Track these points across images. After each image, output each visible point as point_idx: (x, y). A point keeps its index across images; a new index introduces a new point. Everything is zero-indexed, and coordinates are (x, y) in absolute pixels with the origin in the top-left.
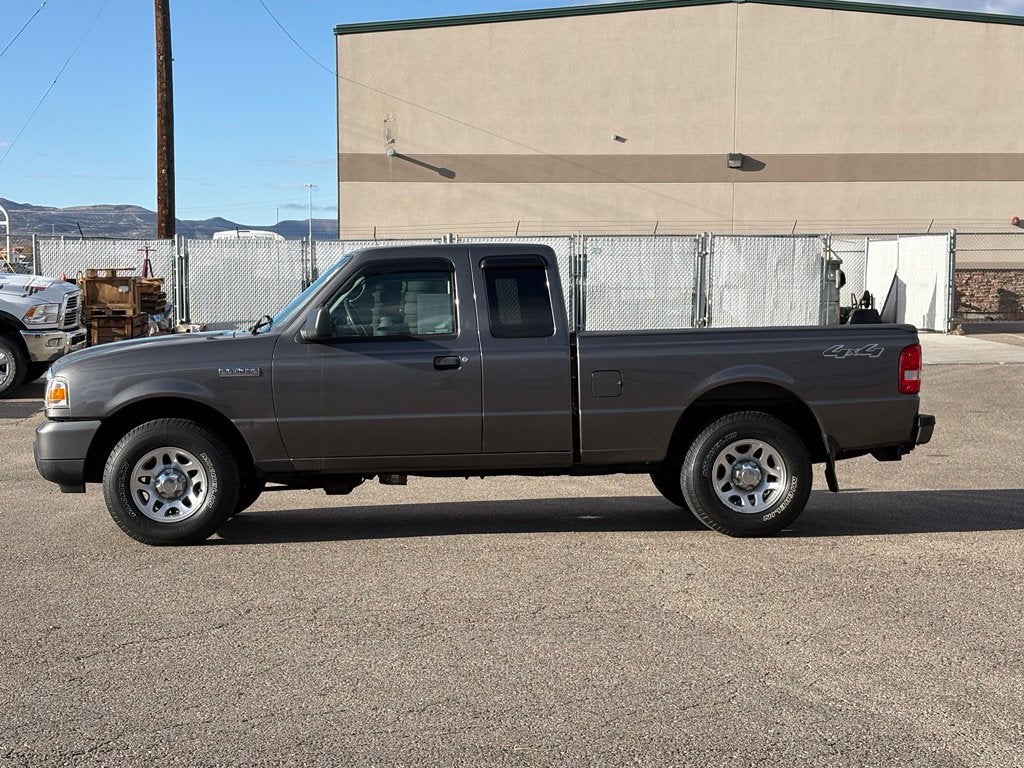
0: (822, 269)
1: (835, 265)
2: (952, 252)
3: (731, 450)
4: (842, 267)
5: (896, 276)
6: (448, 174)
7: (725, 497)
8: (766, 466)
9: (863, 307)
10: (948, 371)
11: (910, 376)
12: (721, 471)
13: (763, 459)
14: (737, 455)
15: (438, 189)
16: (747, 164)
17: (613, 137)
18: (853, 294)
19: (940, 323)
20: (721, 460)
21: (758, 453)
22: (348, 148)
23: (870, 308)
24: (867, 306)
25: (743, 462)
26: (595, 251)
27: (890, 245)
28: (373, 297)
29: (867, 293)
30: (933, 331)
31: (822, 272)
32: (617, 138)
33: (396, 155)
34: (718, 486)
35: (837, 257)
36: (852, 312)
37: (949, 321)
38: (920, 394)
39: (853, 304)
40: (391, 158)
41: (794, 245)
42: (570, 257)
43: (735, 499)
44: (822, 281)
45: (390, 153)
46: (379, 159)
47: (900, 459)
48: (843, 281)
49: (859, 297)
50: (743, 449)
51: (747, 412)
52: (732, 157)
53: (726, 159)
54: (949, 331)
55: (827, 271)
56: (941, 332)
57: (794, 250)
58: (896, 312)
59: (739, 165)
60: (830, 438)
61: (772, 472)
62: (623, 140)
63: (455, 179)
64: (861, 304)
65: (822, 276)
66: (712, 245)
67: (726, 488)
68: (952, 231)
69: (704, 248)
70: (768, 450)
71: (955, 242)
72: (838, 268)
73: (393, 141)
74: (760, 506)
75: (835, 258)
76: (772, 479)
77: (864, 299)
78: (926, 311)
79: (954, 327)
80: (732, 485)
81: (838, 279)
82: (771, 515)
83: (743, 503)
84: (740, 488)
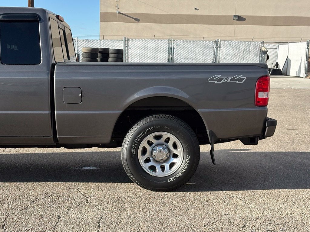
0: (260, 53)
1: (265, 52)
2: (308, 48)
3: (150, 138)
4: (268, 53)
5: (287, 57)
6: (137, 20)
7: (145, 167)
8: (172, 148)
9: (276, 68)
10: (303, 92)
11: (262, 95)
12: (144, 151)
13: (170, 144)
14: (155, 142)
15: (133, 25)
16: (240, 19)
17: (194, 8)
18: (272, 64)
19: (302, 74)
20: (144, 144)
21: (168, 140)
22: (104, 10)
23: (278, 68)
24: (277, 68)
25: (158, 145)
26: (177, 45)
27: (286, 46)
28: (97, 60)
29: (277, 63)
30: (299, 77)
31: (260, 55)
32: (196, 9)
33: (119, 13)
34: (141, 159)
35: (267, 50)
36: (271, 70)
37: (306, 73)
38: (268, 107)
39: (272, 67)
40: (118, 14)
41: (250, 44)
42: (168, 47)
43: (153, 168)
44: (260, 58)
45: (117, 12)
46: (114, 14)
47: (257, 144)
48: (268, 58)
49: (274, 64)
50: (158, 138)
51: (161, 115)
52: (235, 16)
53: (233, 17)
54: (305, 77)
55: (262, 55)
56: (303, 77)
57: (250, 46)
58: (287, 70)
59: (237, 19)
60: (211, 132)
61: (175, 152)
62: (197, 10)
63: (140, 22)
64: (275, 67)
65: (260, 56)
66: (220, 44)
67: (147, 161)
68: (308, 41)
69: (217, 45)
70: (173, 139)
71: (309, 45)
72: (267, 53)
73: (119, 8)
74: (168, 172)
75: (265, 50)
76: (175, 156)
77: (276, 65)
78: (297, 70)
79: (307, 76)
80: (151, 159)
81: (266, 58)
82: (173, 179)
83: (157, 171)
84: (156, 161)
